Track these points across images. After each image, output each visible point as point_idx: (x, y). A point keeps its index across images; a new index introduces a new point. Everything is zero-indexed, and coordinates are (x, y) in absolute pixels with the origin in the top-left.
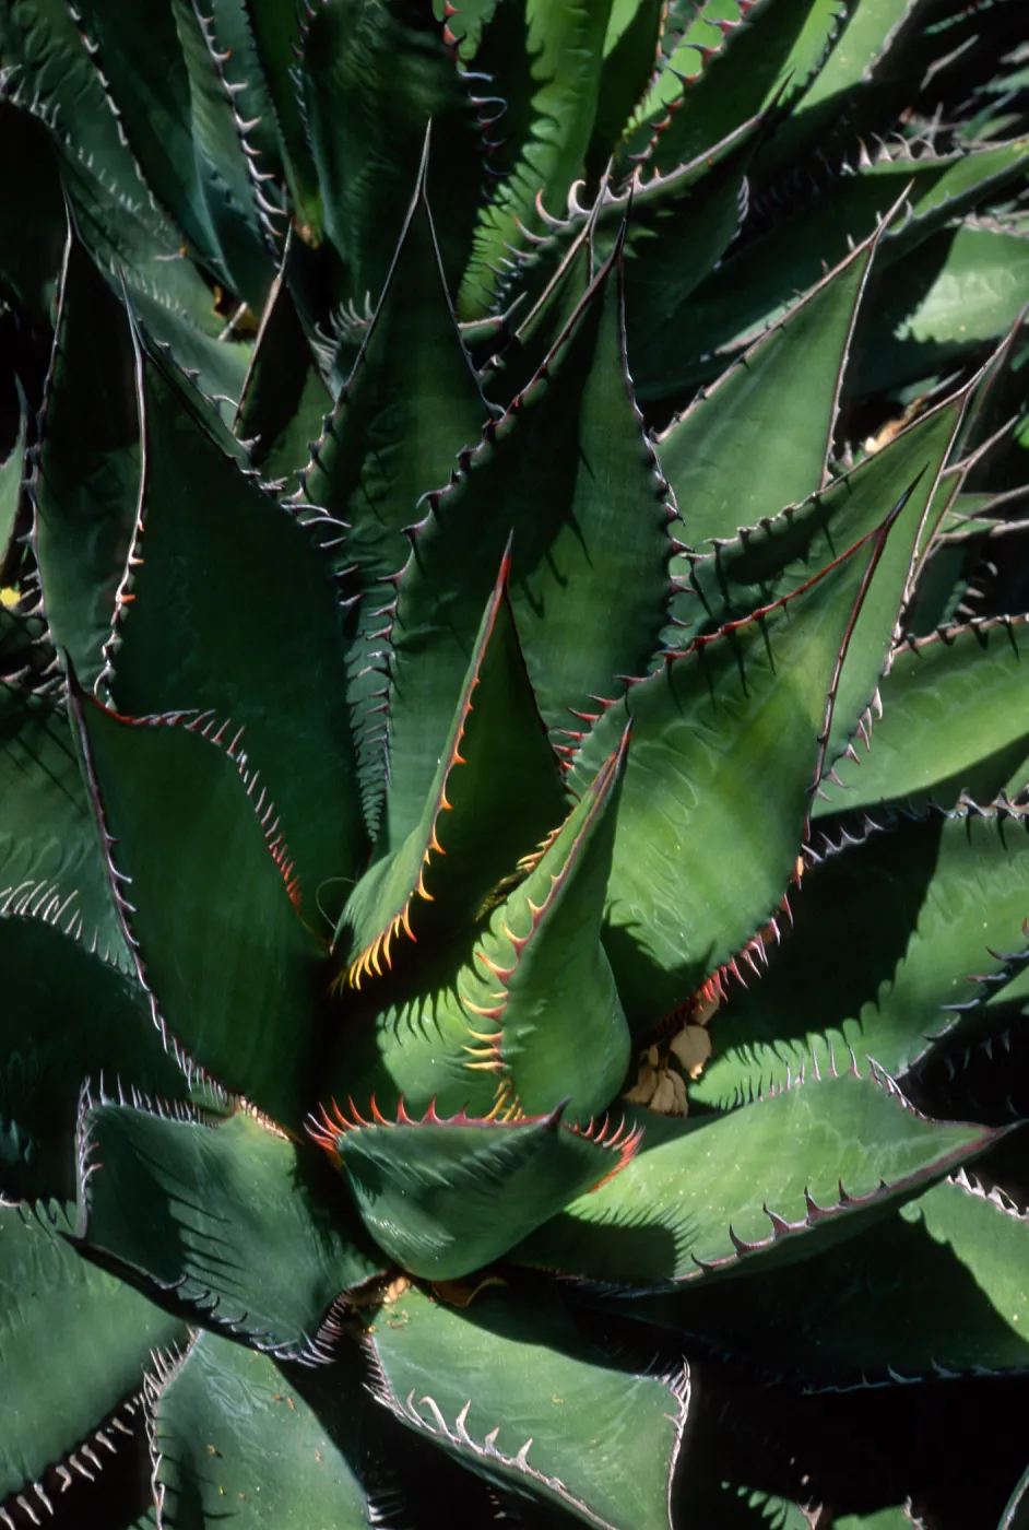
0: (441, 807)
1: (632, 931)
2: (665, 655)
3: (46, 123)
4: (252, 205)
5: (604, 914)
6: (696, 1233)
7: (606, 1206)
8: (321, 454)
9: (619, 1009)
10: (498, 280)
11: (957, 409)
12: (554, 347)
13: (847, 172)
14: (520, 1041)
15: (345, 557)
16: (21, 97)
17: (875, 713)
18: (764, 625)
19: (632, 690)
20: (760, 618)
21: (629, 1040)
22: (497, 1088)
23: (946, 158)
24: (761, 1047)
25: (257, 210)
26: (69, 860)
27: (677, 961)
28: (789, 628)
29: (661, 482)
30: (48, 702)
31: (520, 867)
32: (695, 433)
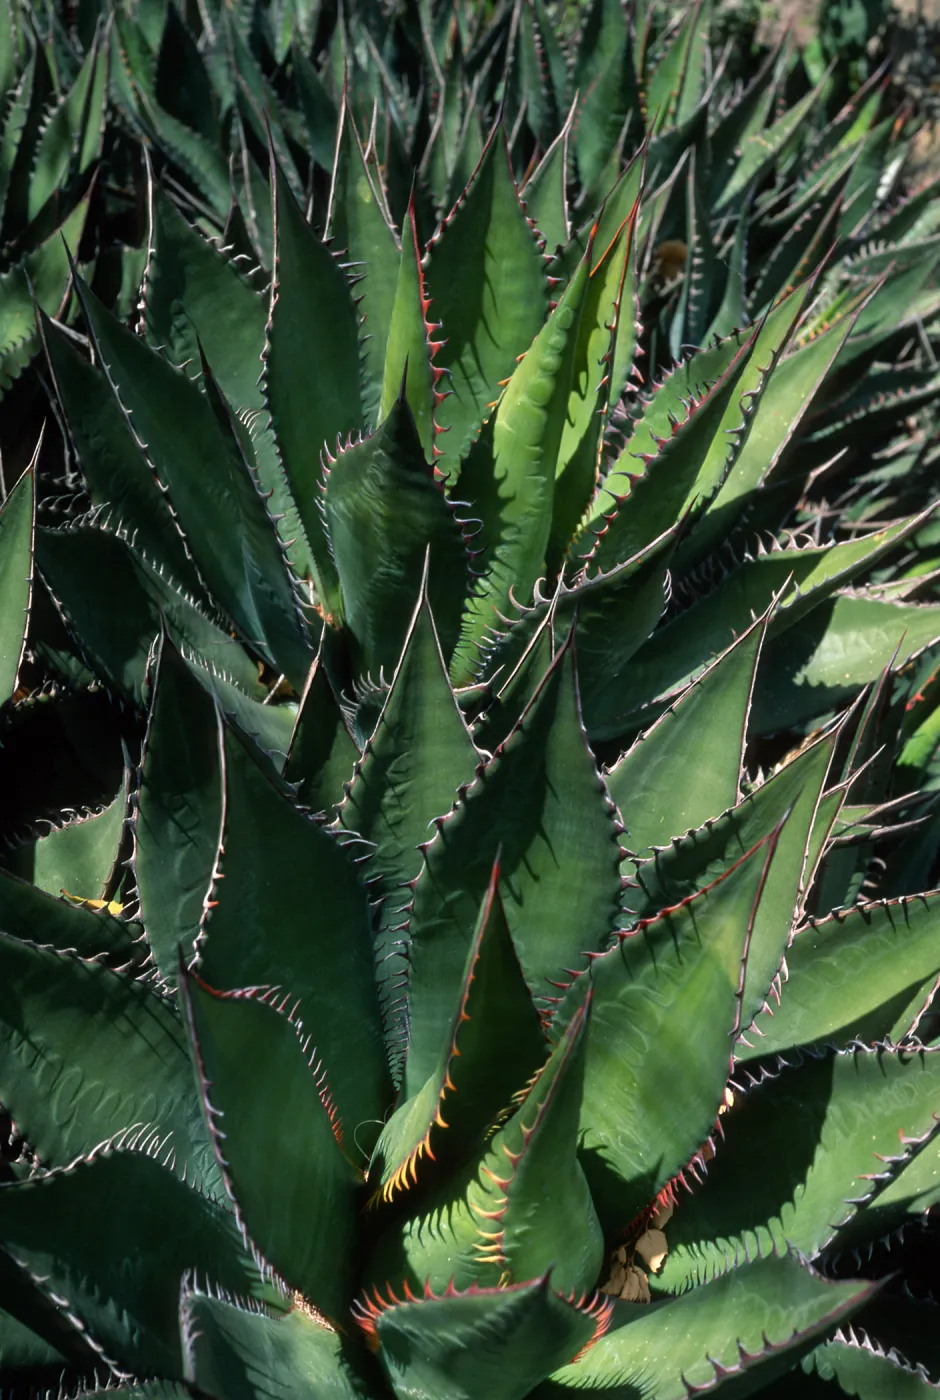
0: (453, 1055)
1: (601, 1152)
2: (619, 935)
3: (128, 543)
4: (290, 602)
5: (579, 1141)
6: (656, 1389)
7: (588, 1374)
8: (352, 792)
9: (593, 1214)
10: (481, 653)
11: (831, 743)
12: (527, 708)
13: (748, 560)
14: (517, 1238)
15: (371, 869)
16: (109, 525)
17: (783, 977)
18: (691, 908)
19: (594, 962)
20: (687, 904)
21: (602, 1239)
22: (500, 1277)
23: (823, 547)
24: (706, 1244)
25: (294, 606)
26: (162, 1112)
27: (635, 1173)
28: (709, 912)
29: (610, 805)
30: (147, 986)
31: (514, 1101)
32: (636, 768)
